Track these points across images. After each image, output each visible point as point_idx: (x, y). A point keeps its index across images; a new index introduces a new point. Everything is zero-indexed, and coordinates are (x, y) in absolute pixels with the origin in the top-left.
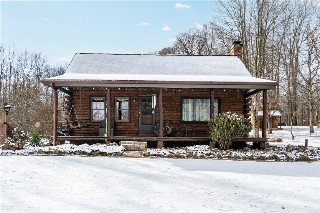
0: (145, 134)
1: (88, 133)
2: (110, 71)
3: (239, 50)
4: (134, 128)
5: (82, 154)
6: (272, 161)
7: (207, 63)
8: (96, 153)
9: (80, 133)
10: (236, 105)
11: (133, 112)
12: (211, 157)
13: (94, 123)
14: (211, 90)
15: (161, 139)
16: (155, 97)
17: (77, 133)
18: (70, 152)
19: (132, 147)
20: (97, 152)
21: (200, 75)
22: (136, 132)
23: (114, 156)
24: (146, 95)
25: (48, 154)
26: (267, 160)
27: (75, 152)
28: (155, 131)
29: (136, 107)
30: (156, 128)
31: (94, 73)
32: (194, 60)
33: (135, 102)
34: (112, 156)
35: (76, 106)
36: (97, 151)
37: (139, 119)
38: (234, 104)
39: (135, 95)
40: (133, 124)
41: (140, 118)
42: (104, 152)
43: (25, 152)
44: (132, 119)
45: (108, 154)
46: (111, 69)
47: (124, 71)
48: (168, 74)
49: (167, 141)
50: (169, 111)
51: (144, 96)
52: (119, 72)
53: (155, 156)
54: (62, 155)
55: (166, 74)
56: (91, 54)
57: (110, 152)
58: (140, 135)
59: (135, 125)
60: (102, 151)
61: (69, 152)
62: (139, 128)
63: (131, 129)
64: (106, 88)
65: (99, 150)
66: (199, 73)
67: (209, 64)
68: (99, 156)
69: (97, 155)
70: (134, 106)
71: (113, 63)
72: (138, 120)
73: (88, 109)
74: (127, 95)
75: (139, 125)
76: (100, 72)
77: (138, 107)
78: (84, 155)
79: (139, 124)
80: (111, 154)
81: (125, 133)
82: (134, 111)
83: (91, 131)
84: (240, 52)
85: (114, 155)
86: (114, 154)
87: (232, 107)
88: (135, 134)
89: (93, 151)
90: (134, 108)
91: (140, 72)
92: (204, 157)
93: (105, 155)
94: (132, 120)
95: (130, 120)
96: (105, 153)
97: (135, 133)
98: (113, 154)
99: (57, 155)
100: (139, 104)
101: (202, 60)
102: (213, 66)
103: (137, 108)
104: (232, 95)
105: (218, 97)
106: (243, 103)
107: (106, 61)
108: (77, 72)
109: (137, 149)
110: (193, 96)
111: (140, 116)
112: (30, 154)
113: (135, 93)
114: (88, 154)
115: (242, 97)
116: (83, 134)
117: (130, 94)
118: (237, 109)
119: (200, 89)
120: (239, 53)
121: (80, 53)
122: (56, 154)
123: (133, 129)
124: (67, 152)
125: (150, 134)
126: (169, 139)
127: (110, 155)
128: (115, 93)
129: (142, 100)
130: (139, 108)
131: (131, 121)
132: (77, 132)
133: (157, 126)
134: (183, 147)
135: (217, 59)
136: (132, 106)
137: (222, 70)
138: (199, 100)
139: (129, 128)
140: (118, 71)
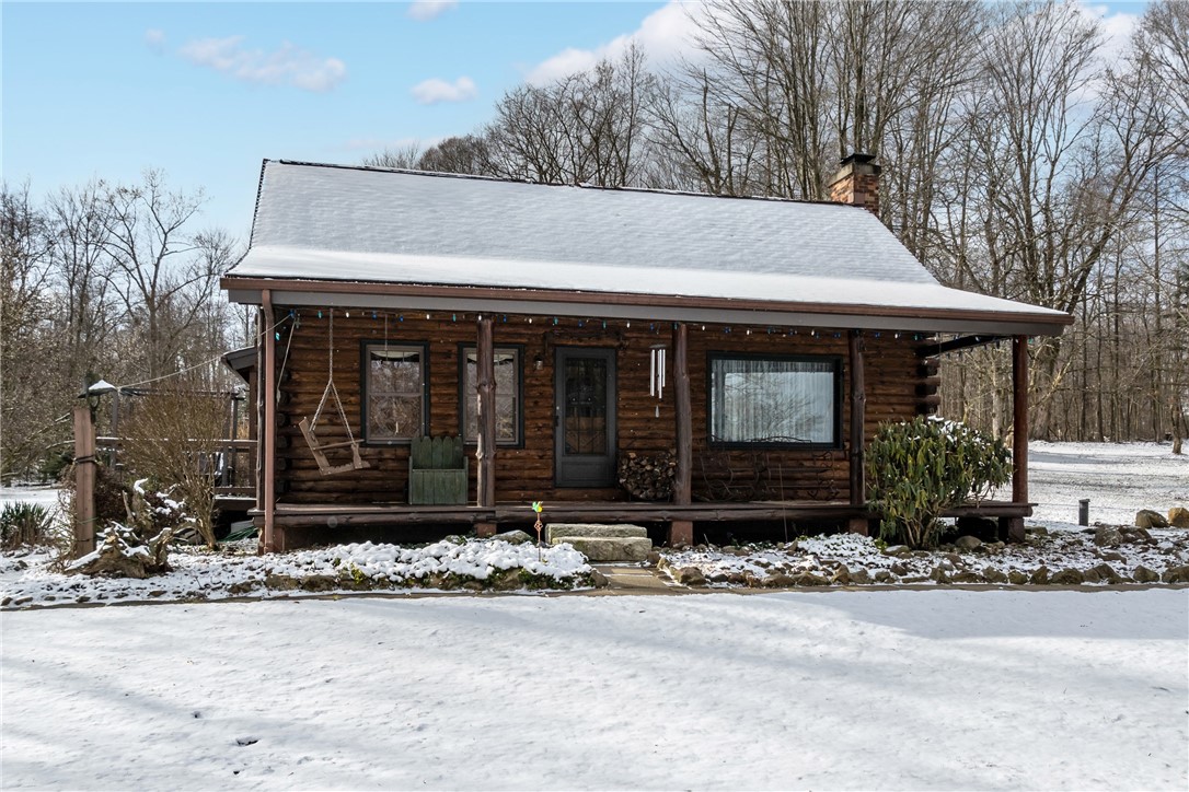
0: (580, 492)
1: (353, 491)
2: (434, 242)
3: (870, 187)
4: (536, 468)
5: (456, 585)
6: (1100, 584)
7: (775, 227)
8: (510, 578)
9: (322, 492)
10: (891, 383)
11: (532, 404)
12: (916, 580)
13: (377, 450)
14: (852, 333)
15: (686, 514)
16: (662, 354)
17: (310, 490)
18: (403, 576)
19: (604, 548)
20: (516, 574)
21: (772, 272)
22: (543, 484)
23: (582, 588)
24: (581, 341)
25: (312, 591)
26: (1086, 583)
27: (425, 575)
28: (622, 481)
29: (543, 385)
30: (625, 467)
31: (377, 250)
32: (727, 215)
33: (544, 365)
34: (576, 589)
35: (304, 380)
36: (512, 569)
37: (555, 431)
38: (885, 379)
39: (540, 342)
40: (533, 453)
41: (559, 429)
42: (542, 576)
43: (207, 586)
44: (528, 433)
45: (557, 580)
46: (436, 234)
47: (492, 247)
48: (657, 266)
49: (708, 518)
50: (667, 403)
51: (571, 346)
52: (470, 247)
53: (724, 584)
54: (373, 591)
55: (652, 266)
56: (328, 166)
57: (565, 573)
58: (559, 493)
59: (541, 457)
60: (535, 571)
61: (400, 579)
62: (554, 469)
63: (526, 473)
64: (480, 318)
65: (520, 568)
66: (763, 267)
67: (784, 232)
68: (523, 590)
69: (513, 588)
70: (537, 383)
71: (435, 212)
72: (553, 437)
73: (351, 395)
74: (509, 340)
75: (554, 458)
76: (398, 244)
77: (553, 386)
78: (464, 590)
79: (555, 452)
80: (568, 580)
81: (505, 490)
82: (536, 403)
83: (366, 482)
84: (872, 193)
85: (580, 584)
86: (581, 579)
87: (877, 392)
88: (541, 493)
89: (497, 570)
90: (534, 392)
91: (554, 252)
92: (893, 580)
93: (545, 584)
94: (530, 438)
95: (522, 439)
96: (544, 576)
97: (540, 489)
98: (576, 582)
99: (351, 592)
100: (554, 375)
101: (753, 215)
102: (801, 242)
103: (549, 390)
104: (878, 347)
105: (834, 354)
106: (913, 377)
107: (401, 202)
108: (304, 240)
109: (623, 556)
110: (749, 350)
111: (560, 421)
112: (237, 592)
113: (541, 331)
114: (477, 585)
115: (910, 357)
116: (335, 495)
117: (521, 335)
118: (893, 400)
119: (818, 330)
120: (868, 197)
121: (281, 162)
122: (349, 588)
123: (533, 473)
124: (393, 578)
125: (599, 492)
126: (713, 514)
127: (567, 585)
128: (460, 333)
129: (568, 359)
130: (555, 391)
131: (527, 442)
132: (310, 484)
133: (629, 459)
134: (780, 544)
135: (803, 214)
136: (528, 381)
137: (836, 258)
138: (764, 363)
139: (519, 468)
140: (467, 244)
